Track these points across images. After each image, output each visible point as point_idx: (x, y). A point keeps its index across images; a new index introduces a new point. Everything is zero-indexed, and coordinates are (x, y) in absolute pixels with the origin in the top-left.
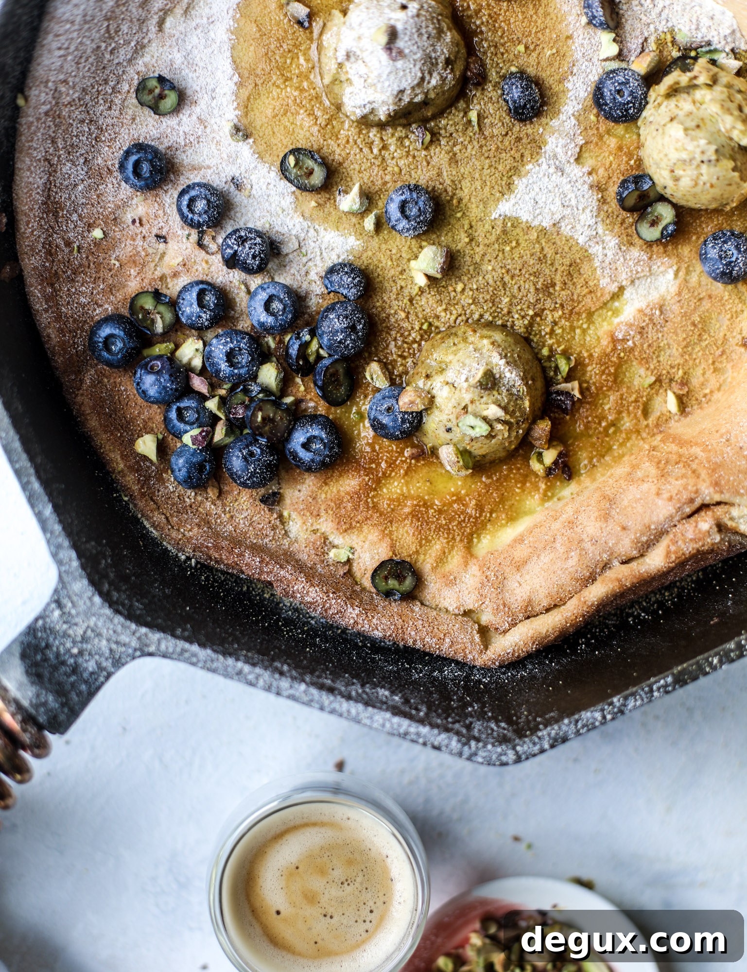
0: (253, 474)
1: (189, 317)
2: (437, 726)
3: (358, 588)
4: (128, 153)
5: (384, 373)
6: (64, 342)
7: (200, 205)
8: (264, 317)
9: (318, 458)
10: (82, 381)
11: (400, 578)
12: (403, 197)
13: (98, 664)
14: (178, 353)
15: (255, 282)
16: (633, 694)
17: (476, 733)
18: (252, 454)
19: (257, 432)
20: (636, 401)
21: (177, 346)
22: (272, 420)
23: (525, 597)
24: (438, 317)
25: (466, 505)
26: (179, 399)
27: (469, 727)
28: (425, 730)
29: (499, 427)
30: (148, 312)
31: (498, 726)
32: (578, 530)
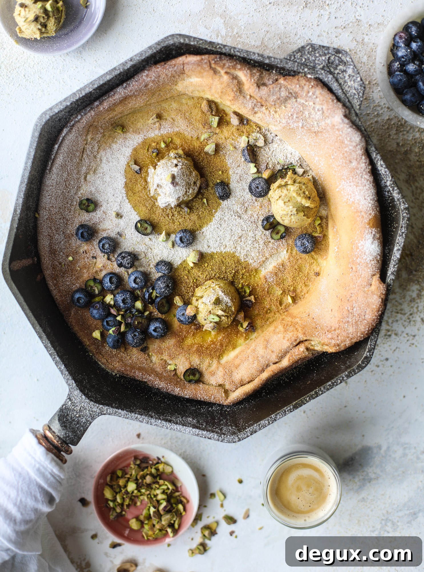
0: (136, 343)
1: (107, 287)
2: (209, 431)
3: (179, 380)
4: (78, 229)
5: (181, 300)
6: (62, 300)
7: (107, 246)
8: (134, 285)
9: (159, 334)
10: (70, 313)
11: (194, 375)
12: (180, 235)
13: (86, 419)
14: (105, 300)
15: (130, 271)
16: (278, 413)
17: (224, 431)
18: (135, 335)
19: (136, 328)
20: (277, 300)
21: (104, 297)
22: (141, 323)
23: (240, 379)
24: (199, 276)
25: (216, 345)
26: (107, 317)
27: (221, 430)
28: (205, 433)
29: (223, 318)
30: (92, 287)
31: (232, 428)
32: (256, 353)
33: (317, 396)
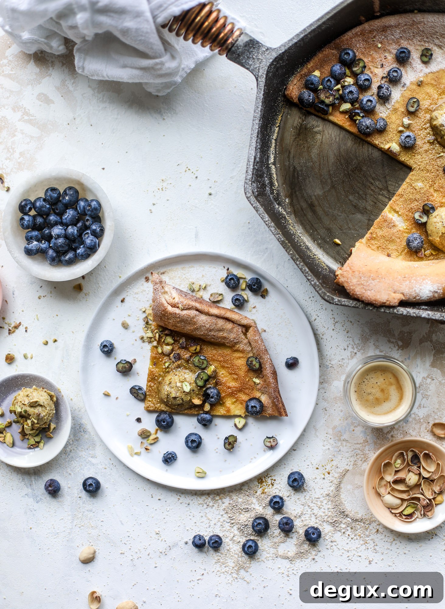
1: (360, 78)
2: (253, 171)
4: (406, 49)
6: (344, 41)
7: (395, 74)
8: (365, 100)
10: (333, 50)
12: (411, 136)
13: (251, 65)
14: (347, 77)
15: (375, 96)
16: (276, 229)
17: (253, 184)
21: (350, 77)
27: (254, 182)
28: (252, 167)
30: (359, 64)
31: (256, 191)
33: (294, 260)
